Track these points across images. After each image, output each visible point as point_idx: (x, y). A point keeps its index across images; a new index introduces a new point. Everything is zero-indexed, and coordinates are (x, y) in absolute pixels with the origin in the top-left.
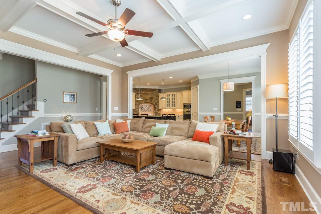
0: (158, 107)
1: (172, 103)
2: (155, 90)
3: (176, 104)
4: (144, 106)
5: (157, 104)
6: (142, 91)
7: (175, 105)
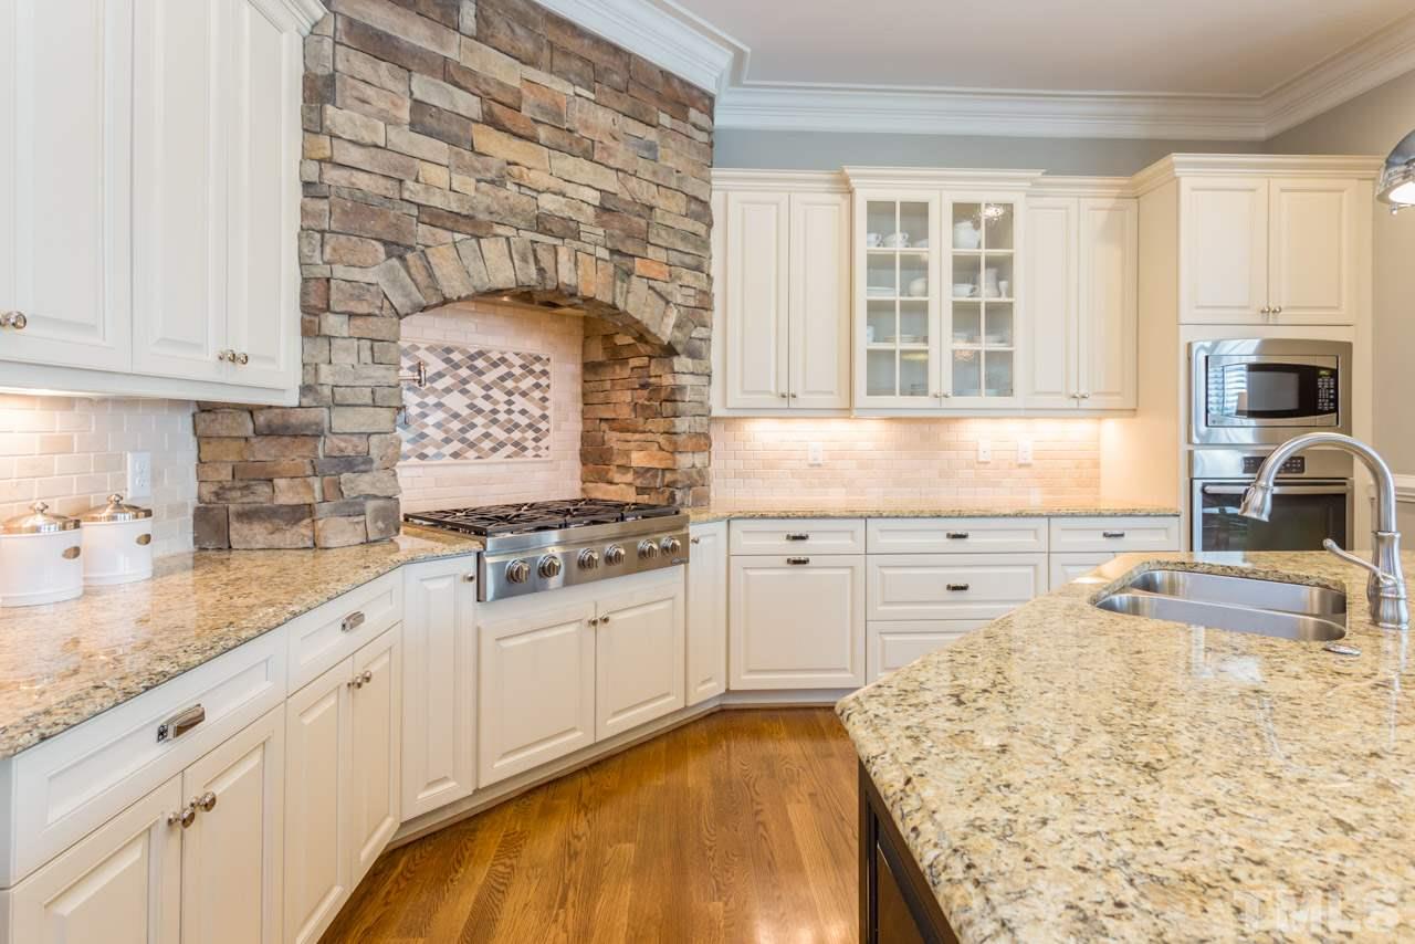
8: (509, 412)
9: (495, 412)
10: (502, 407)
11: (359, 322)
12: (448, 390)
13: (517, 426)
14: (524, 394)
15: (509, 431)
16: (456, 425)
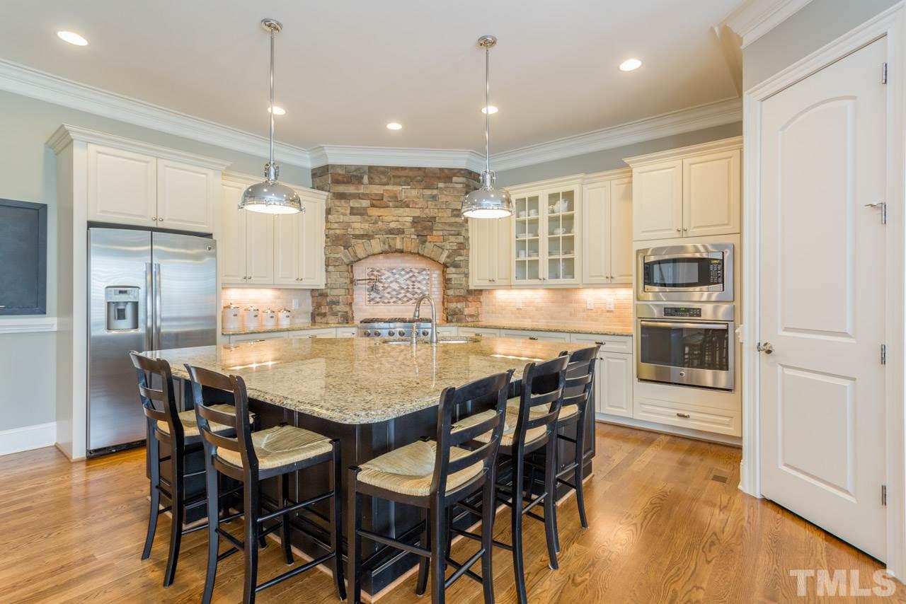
0: (467, 275)
1: (550, 254)
2: (446, 175)
3: (576, 255)
4: (388, 274)
5: (458, 258)
6: (366, 179)
7: (570, 263)
8: (413, 288)
9: (408, 288)
10: (411, 287)
11: (337, 267)
12: (391, 282)
13: (416, 293)
14: (419, 282)
15: (413, 295)
16: (394, 293)
